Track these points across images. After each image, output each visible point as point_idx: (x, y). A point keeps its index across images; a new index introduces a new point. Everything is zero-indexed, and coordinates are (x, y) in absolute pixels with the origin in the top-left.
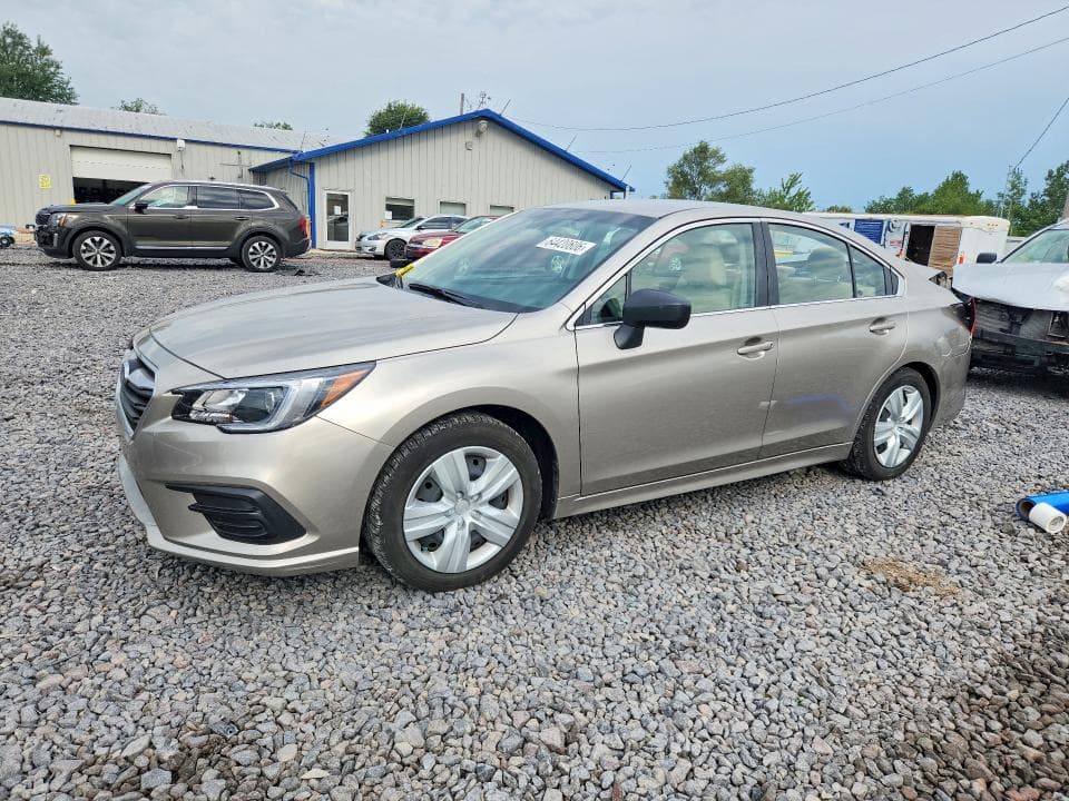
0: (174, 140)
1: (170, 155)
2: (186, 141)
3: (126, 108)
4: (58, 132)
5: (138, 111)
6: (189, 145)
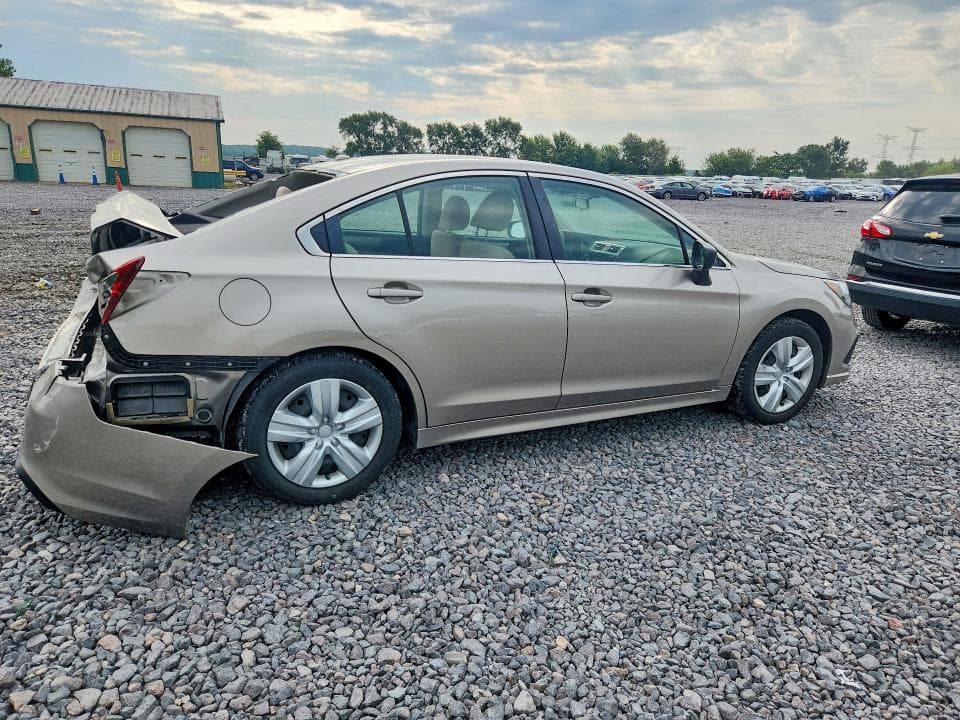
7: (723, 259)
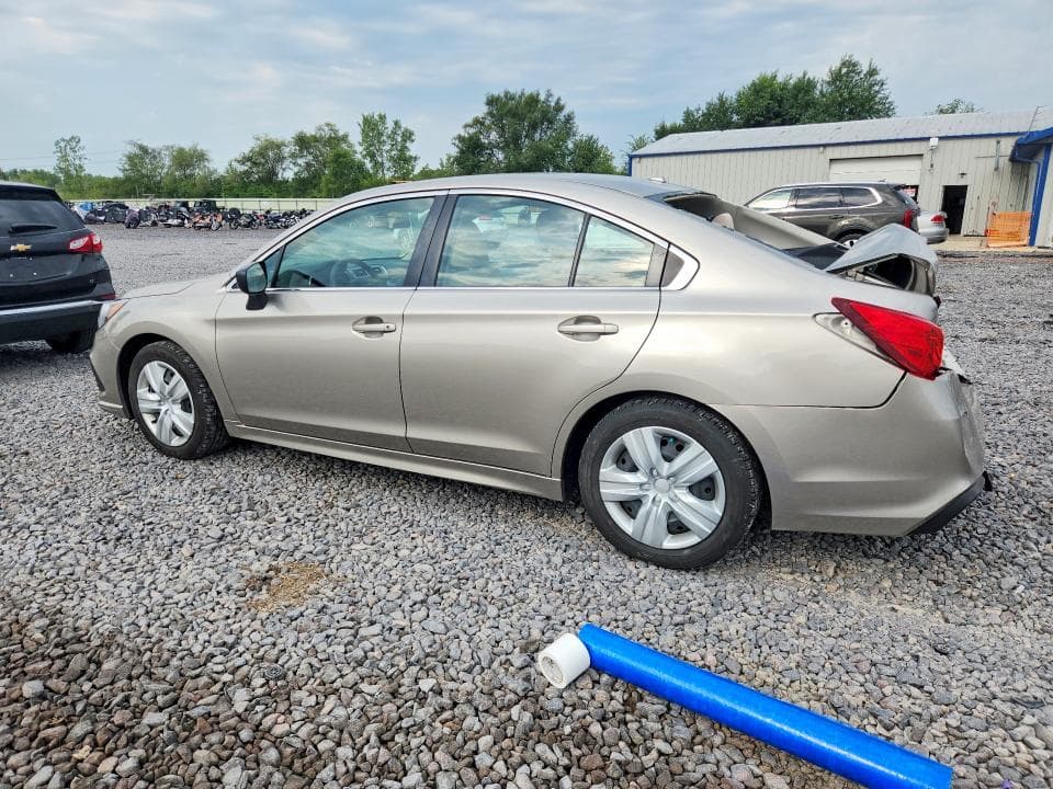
0: (928, 139)
1: (922, 155)
2: (941, 138)
3: (941, 111)
4: (821, 149)
5: (953, 112)
6: (943, 143)
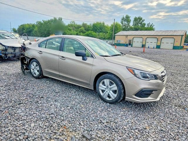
7: (94, 56)
